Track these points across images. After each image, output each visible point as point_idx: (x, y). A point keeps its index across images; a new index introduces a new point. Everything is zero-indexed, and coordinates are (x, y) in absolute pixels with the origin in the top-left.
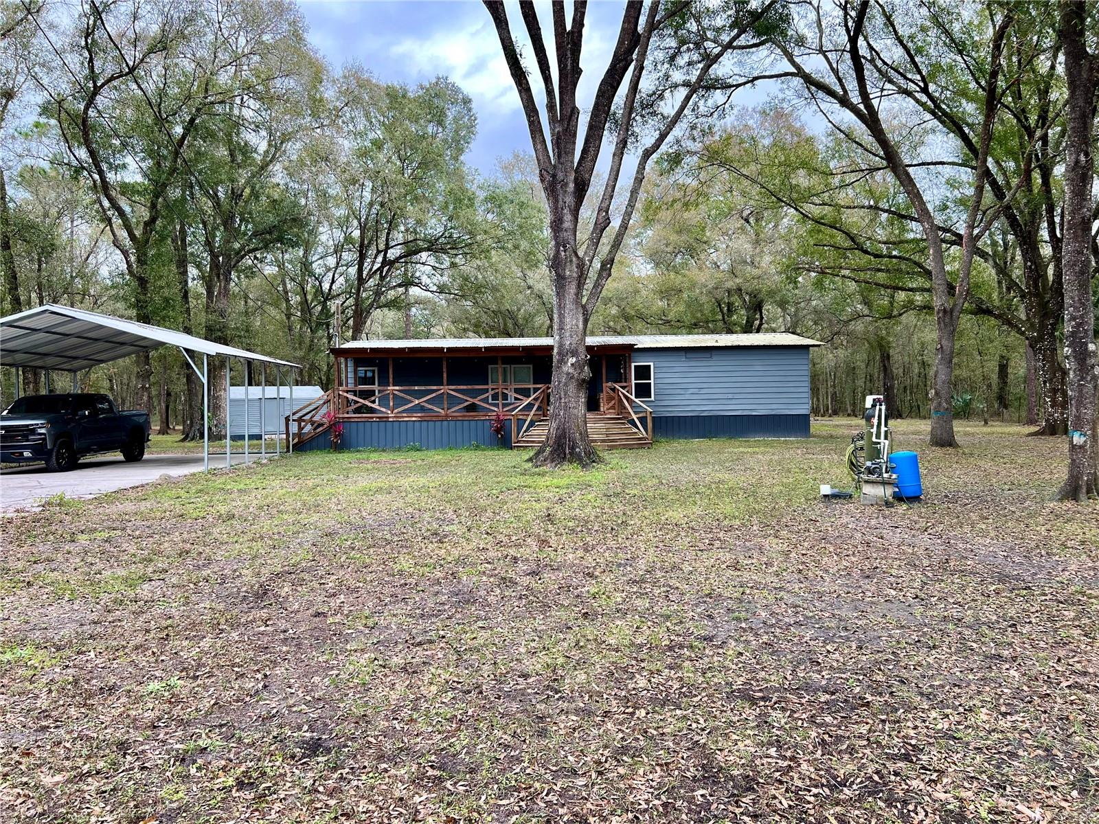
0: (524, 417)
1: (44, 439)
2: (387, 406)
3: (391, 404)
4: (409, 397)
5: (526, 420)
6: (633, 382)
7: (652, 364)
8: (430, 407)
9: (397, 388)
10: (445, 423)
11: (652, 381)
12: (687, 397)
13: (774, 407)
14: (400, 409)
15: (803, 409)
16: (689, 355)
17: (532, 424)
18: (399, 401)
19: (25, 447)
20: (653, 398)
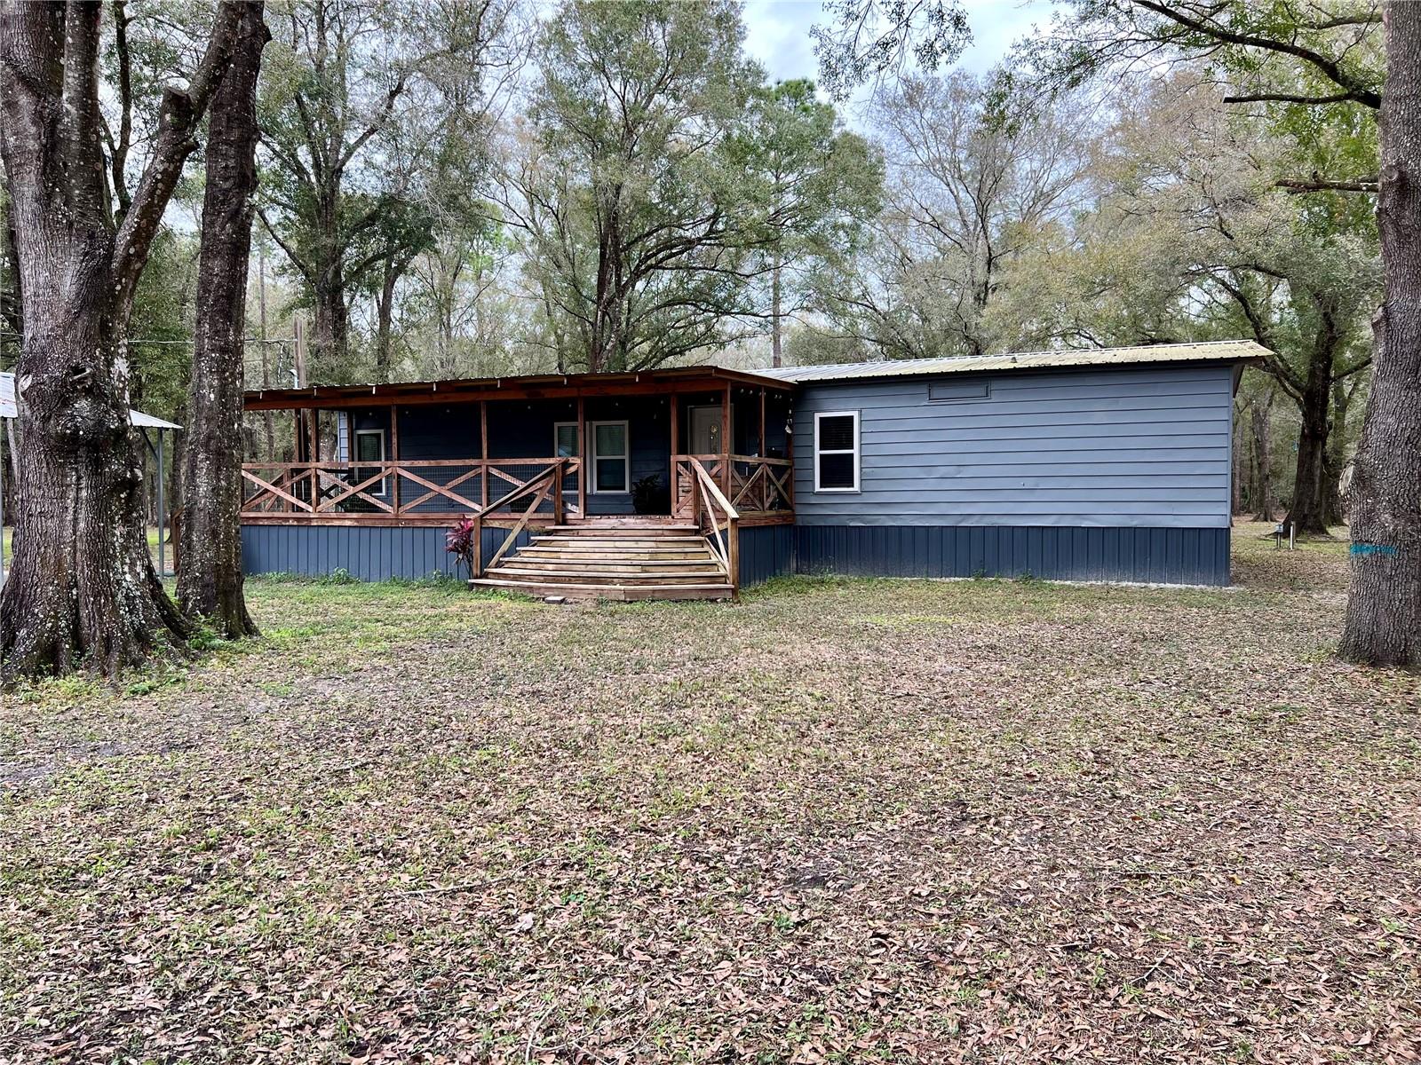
0: (506, 525)
6: (818, 452)
7: (855, 414)
10: (396, 533)
11: (855, 451)
12: (932, 484)
13: (1135, 508)
15: (1211, 516)
16: (937, 393)
17: (520, 539)
20: (856, 487)
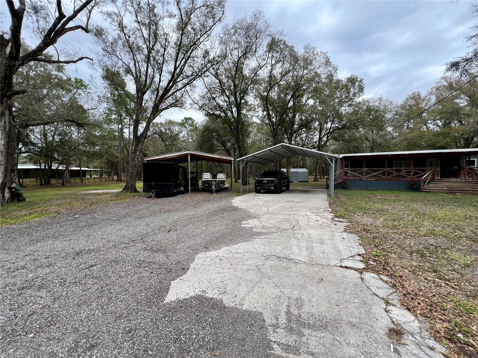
0: (426, 180)
1: (277, 184)
2: (363, 175)
3: (364, 174)
4: (372, 172)
5: (426, 181)
8: (380, 175)
9: (367, 169)
10: (386, 181)
14: (368, 176)
17: (429, 183)
18: (367, 173)
19: (272, 186)
